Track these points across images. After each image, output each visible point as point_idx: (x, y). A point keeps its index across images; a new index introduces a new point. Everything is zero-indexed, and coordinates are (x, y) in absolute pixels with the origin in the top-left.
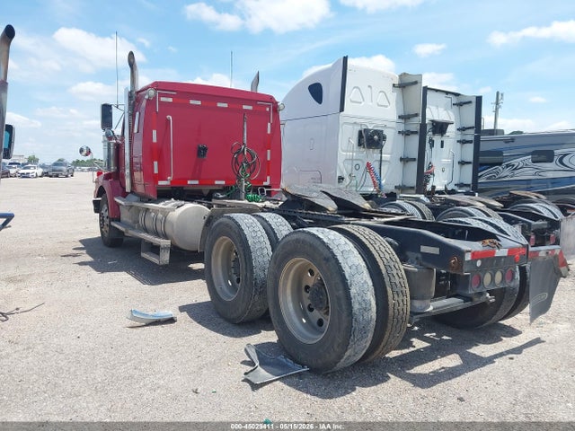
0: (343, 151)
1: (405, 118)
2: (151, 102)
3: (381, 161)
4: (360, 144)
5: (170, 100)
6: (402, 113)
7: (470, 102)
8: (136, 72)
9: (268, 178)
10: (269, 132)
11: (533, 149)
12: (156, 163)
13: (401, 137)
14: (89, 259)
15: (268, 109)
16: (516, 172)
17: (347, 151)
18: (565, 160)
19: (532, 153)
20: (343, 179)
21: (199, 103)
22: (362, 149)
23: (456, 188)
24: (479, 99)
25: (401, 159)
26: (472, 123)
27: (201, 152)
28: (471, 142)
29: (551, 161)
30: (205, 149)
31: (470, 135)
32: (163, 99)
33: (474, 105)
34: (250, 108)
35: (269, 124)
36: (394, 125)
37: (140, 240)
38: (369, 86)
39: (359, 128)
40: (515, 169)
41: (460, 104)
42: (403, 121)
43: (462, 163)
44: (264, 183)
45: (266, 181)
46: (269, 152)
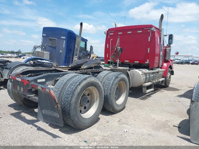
9: (148, 60)
10: (149, 40)
12: (107, 54)
15: (149, 31)
21: (121, 33)
35: (149, 37)
44: (146, 62)
45: (147, 61)
46: (149, 49)
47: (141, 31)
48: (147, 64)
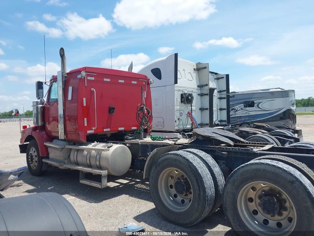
1: (200, 86)
2: (82, 80)
3: (192, 110)
4: (182, 102)
5: (93, 78)
6: (199, 84)
7: (223, 78)
8: (65, 61)
11: (244, 101)
12: (85, 119)
13: (199, 97)
14: (31, 187)
15: (144, 83)
16: (237, 112)
18: (260, 106)
19: (244, 103)
21: (109, 80)
22: (183, 104)
23: (219, 123)
24: (227, 76)
25: (200, 109)
26: (225, 88)
27: (111, 110)
28: (225, 98)
29: (253, 106)
30: (114, 109)
31: (224, 95)
32: (89, 78)
33: (225, 79)
34: (136, 82)
36: (196, 91)
37: (78, 171)
38: (184, 70)
39: (181, 93)
40: (237, 111)
41: (218, 79)
42: (199, 88)
43: (221, 109)
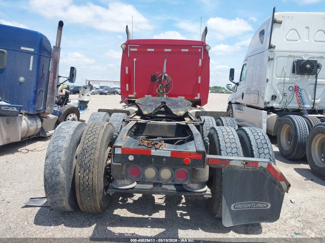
0: (278, 77)
2: (125, 52)
3: (316, 84)
4: (293, 72)
5: (136, 50)
9: (199, 95)
10: (200, 64)
12: (127, 85)
15: (200, 50)
17: (281, 77)
20: (276, 97)
21: (153, 50)
22: (297, 75)
27: (153, 78)
32: (132, 50)
35: (200, 60)
44: (196, 98)
45: (197, 96)
46: (200, 78)
47: (187, 50)
48: (197, 100)
